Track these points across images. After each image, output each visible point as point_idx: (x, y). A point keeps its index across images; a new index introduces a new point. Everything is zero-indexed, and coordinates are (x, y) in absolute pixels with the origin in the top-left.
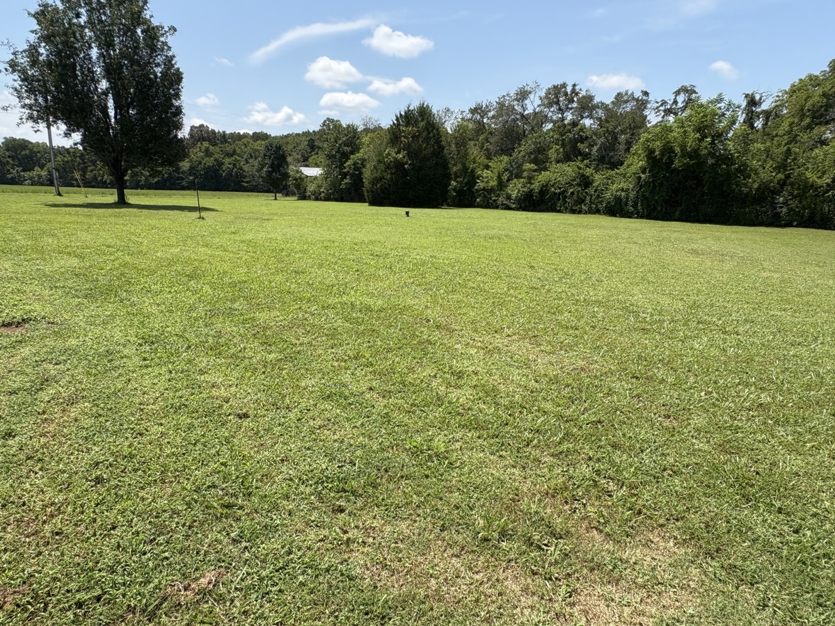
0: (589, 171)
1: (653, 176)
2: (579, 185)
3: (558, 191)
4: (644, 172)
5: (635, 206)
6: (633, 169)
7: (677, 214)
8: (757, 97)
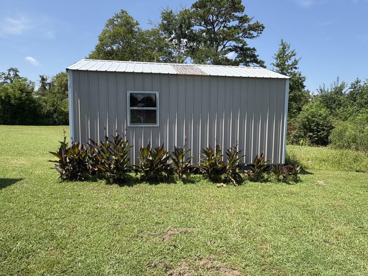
1: (3, 107)
8: (45, 77)
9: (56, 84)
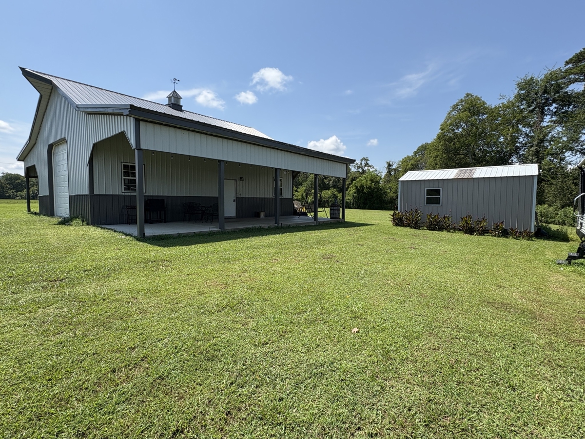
0: (336, 193)
1: (358, 195)
2: (333, 198)
3: (326, 200)
4: (355, 193)
5: (353, 205)
6: (351, 192)
7: (367, 207)
8: (391, 163)
9: (400, 169)
